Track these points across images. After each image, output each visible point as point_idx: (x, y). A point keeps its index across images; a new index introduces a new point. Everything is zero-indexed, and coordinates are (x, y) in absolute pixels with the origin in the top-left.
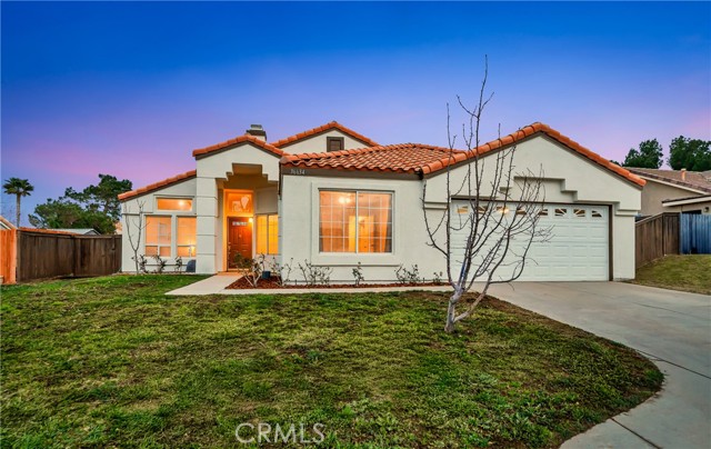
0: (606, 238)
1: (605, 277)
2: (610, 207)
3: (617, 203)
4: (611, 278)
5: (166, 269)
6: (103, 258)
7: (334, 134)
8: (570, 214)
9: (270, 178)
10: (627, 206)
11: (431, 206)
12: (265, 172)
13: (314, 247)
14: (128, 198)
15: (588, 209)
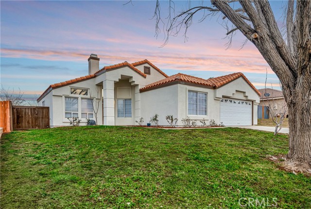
0: (251, 112)
1: (251, 124)
2: (253, 102)
3: (255, 101)
4: (253, 125)
5: (81, 124)
6: (30, 119)
7: (147, 65)
8: (244, 103)
9: (136, 83)
10: (257, 102)
11: (217, 99)
12: (133, 80)
13: (187, 112)
14: (57, 87)
15: (248, 102)
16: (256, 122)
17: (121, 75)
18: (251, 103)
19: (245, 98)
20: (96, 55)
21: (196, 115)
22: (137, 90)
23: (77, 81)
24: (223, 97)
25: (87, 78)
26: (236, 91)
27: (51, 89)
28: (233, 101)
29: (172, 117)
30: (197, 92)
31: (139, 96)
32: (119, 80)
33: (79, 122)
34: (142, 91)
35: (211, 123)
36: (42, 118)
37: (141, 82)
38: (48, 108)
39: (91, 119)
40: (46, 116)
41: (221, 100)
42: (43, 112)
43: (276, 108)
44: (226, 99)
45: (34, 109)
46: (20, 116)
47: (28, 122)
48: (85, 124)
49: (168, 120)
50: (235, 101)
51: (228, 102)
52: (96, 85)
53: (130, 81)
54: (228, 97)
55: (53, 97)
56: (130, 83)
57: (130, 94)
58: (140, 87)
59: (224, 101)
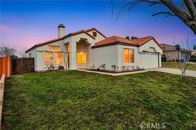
0: (158, 59)
1: (158, 67)
3: (160, 53)
5: (55, 69)
6: (22, 66)
7: (94, 31)
8: (154, 55)
9: (89, 43)
10: (161, 53)
11: (139, 53)
12: (88, 41)
13: (123, 62)
14: (40, 45)
15: (156, 54)
16: (160, 66)
17: (81, 38)
18: (158, 54)
19: (154, 52)
20: (63, 25)
21: (128, 64)
22: (90, 47)
23: (53, 42)
24: (143, 51)
25: (59, 40)
26: (150, 47)
27: (36, 47)
28: (148, 53)
29: (115, 66)
30: (128, 49)
31: (91, 51)
32: (79, 41)
33: (54, 68)
34: (93, 47)
35: (137, 68)
36: (30, 65)
37: (92, 42)
38: (33, 59)
39: (61, 65)
40: (32, 64)
41: (142, 53)
42: (30, 62)
43: (169, 56)
44: (144, 52)
45: (24, 60)
46: (16, 64)
47: (21, 68)
48: (57, 69)
49: (113, 68)
50: (149, 53)
51: (146, 54)
52: (64, 44)
53: (85, 42)
54: (146, 52)
55: (38, 52)
56: (86, 42)
57: (85, 49)
58: (92, 45)
59: (143, 54)
